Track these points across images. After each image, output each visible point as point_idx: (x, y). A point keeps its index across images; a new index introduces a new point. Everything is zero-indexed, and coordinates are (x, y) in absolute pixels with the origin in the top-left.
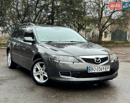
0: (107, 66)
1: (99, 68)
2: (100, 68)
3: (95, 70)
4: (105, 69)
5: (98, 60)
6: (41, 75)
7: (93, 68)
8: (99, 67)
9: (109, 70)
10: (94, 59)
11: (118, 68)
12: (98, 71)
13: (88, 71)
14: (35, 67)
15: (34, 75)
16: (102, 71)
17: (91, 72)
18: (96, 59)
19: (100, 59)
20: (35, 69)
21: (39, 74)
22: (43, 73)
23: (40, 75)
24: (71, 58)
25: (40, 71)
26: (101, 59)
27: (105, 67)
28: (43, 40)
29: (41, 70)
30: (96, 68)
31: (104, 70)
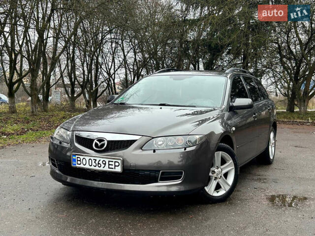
0: (114, 161)
2: (96, 160)
8: (92, 158)
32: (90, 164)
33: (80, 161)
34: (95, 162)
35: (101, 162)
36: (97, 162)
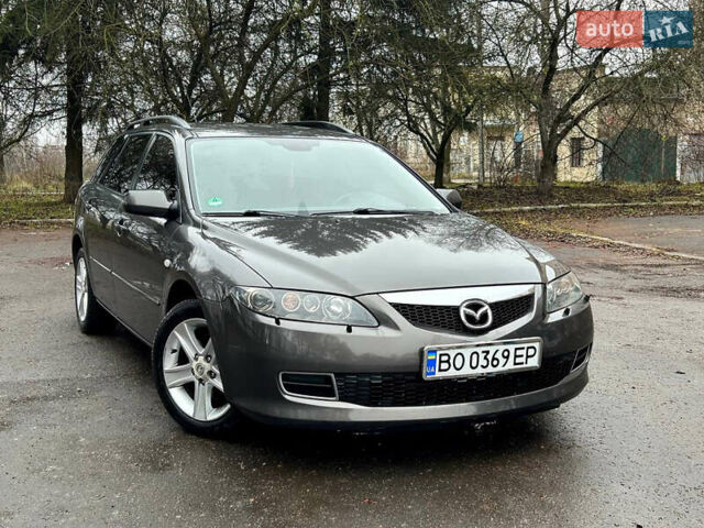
0: (526, 345)
1: (482, 356)
2: (488, 352)
3: (458, 365)
4: (516, 356)
5: (477, 316)
6: (201, 381)
7: (452, 353)
8: (479, 350)
9: (534, 362)
10: (457, 309)
11: (585, 350)
12: (479, 371)
13: (425, 369)
14: (171, 345)
15: (168, 385)
16: (500, 368)
17: (439, 375)
18: (468, 307)
19: (487, 307)
20: (174, 351)
21: (189, 378)
22: (210, 372)
23: (197, 382)
24: (338, 304)
25: (194, 364)
26: (494, 306)
27: (512, 348)
28: (216, 205)
29: (201, 358)
30: (467, 353)
31: (510, 366)
32: (474, 365)
33: (448, 361)
34: (485, 358)
35: (499, 356)
36: (490, 357)
